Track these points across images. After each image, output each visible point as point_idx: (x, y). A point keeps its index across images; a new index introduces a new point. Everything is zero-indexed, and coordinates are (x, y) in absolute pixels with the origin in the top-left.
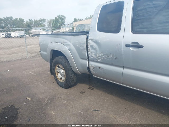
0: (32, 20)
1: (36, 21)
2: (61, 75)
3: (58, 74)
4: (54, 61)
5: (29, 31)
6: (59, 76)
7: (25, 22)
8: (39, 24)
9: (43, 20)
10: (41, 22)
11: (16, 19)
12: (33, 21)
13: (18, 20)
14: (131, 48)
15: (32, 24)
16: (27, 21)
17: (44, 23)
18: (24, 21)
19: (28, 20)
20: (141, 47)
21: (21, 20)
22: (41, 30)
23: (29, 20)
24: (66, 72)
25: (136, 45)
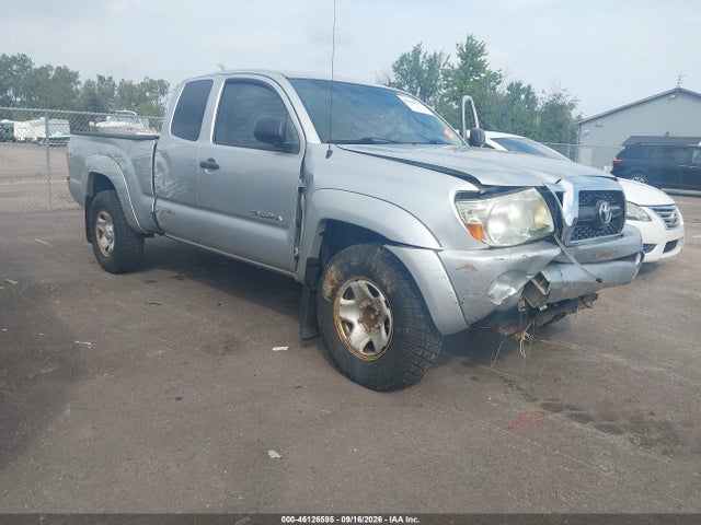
0: (110, 78)
1: (127, 88)
2: (108, 238)
3: (101, 237)
4: (93, 203)
5: (91, 124)
6: (104, 242)
7: (79, 82)
8: (139, 98)
9: (160, 87)
10: (149, 90)
11: (45, 70)
12: (117, 84)
13: (53, 73)
14: (206, 170)
15: (108, 94)
16: (89, 83)
17: (163, 100)
18: (79, 79)
19: (95, 79)
20: (217, 167)
21: (66, 77)
22: (140, 126)
23: (101, 78)
24: (115, 229)
25: (211, 165)
